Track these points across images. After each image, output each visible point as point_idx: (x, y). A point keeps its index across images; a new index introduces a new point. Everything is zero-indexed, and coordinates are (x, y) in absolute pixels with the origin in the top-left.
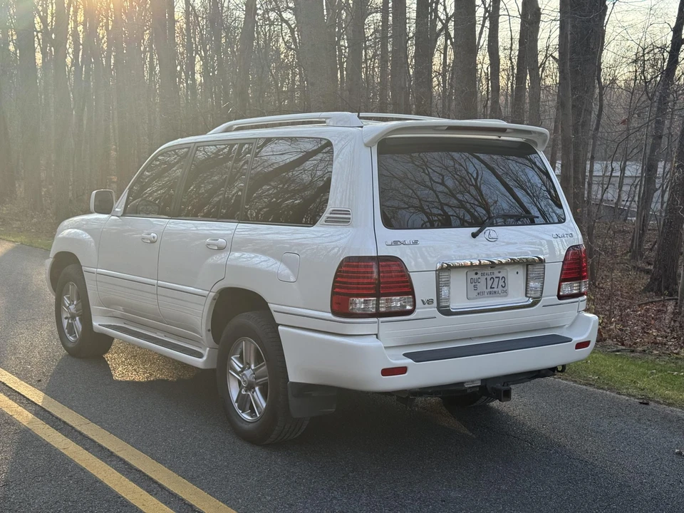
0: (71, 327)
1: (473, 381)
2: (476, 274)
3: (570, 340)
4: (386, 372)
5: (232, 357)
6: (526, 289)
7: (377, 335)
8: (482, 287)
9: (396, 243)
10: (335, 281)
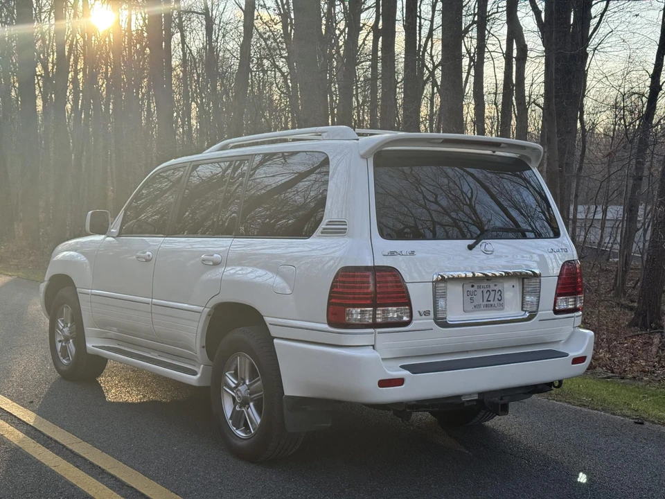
0: (64, 349)
1: (470, 394)
2: (473, 286)
3: (566, 355)
4: (384, 383)
5: (227, 374)
6: (522, 303)
7: (373, 346)
8: (478, 299)
9: (392, 254)
10: (331, 292)
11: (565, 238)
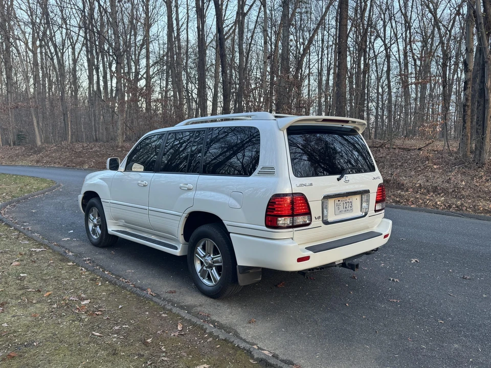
1: (339, 261)
2: (339, 201)
3: (381, 234)
4: (300, 260)
5: (198, 248)
6: (361, 208)
7: (292, 238)
8: (341, 208)
9: (301, 185)
10: (267, 208)
11: (377, 173)
